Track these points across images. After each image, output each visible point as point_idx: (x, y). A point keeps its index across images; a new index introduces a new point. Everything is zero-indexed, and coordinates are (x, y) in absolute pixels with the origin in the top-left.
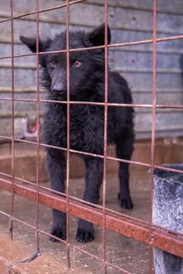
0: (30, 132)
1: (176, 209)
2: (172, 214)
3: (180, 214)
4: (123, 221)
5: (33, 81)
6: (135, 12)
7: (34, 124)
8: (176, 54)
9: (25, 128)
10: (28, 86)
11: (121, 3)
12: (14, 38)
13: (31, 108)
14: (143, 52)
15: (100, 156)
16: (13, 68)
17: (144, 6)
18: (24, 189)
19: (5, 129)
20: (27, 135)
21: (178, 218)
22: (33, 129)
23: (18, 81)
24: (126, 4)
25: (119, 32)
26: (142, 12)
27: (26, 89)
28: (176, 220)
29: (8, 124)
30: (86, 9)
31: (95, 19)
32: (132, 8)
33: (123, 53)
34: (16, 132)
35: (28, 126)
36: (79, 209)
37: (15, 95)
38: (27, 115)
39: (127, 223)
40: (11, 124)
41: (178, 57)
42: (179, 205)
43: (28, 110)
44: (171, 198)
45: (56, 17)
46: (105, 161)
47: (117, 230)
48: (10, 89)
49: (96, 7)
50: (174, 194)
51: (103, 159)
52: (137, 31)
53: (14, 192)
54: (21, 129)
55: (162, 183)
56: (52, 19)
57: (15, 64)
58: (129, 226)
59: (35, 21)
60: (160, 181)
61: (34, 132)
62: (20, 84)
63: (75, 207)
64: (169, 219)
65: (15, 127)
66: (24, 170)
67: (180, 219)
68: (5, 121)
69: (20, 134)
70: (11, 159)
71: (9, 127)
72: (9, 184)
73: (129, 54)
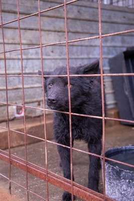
0: (18, 113)
1: (121, 187)
2: (119, 190)
3: (124, 190)
4: (85, 192)
5: (19, 82)
6: (80, 34)
7: (21, 109)
8: (106, 58)
9: (15, 111)
10: (16, 85)
11: (71, 30)
12: (6, 56)
13: (18, 98)
14: (86, 59)
15: (67, 147)
16: (6, 74)
17: (85, 31)
18: (17, 163)
19: (3, 113)
20: (17, 116)
21: (123, 193)
22: (21, 112)
23: (9, 82)
24: (74, 30)
25: (71, 47)
26: (84, 34)
27: (15, 87)
28: (121, 194)
29: (4, 110)
30: (50, 35)
31: (56, 40)
32: (78, 33)
33: (74, 60)
34: (10, 114)
35: (17, 110)
36: (54, 180)
37: (8, 91)
38: (16, 103)
39: (88, 193)
40: (7, 110)
41: (107, 60)
42: (123, 184)
43: (17, 100)
44: (117, 179)
45: (31, 41)
46: (71, 151)
47: (81, 197)
48: (5, 88)
49: (56, 33)
50: (120, 177)
51: (70, 149)
52: (82, 46)
53: (11, 164)
54: (13, 113)
55: (111, 168)
56: (29, 42)
57: (7, 72)
58: (90, 196)
59: (19, 44)
60: (109, 167)
61: (21, 113)
62: (11, 84)
63: (52, 178)
64: (117, 193)
65: (9, 111)
66: (16, 138)
67: (124, 194)
68: (3, 108)
69: (12, 115)
70: (7, 132)
71: (5, 112)
72: (8, 158)
73: (78, 60)
